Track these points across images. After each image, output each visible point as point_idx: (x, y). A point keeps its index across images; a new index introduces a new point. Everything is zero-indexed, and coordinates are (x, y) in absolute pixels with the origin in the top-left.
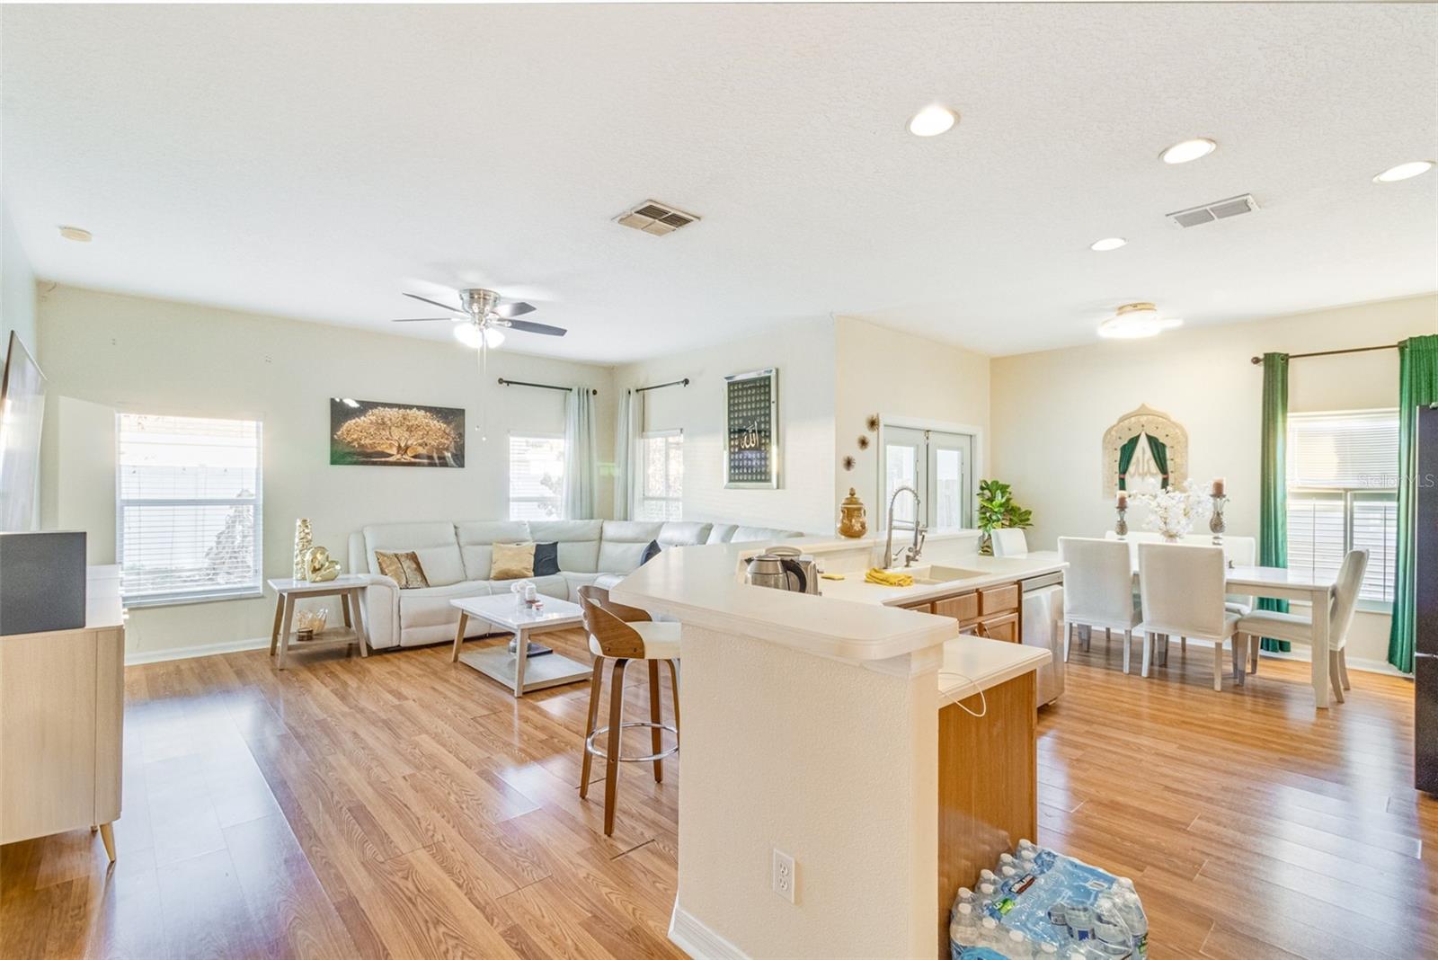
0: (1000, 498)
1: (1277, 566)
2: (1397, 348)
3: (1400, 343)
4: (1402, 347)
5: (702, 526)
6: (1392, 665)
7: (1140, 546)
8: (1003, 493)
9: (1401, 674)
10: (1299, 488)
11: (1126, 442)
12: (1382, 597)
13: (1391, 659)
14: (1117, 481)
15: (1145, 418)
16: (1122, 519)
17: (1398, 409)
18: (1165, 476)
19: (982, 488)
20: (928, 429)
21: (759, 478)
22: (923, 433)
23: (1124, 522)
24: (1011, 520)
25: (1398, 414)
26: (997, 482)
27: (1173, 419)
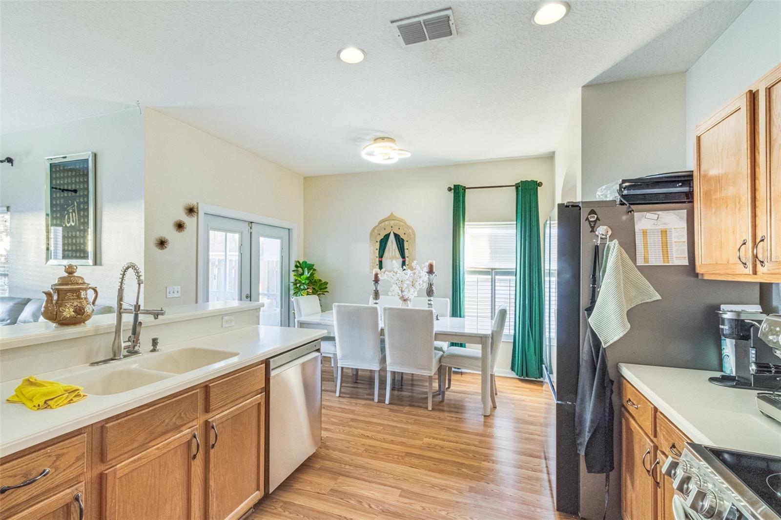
0: (307, 273)
1: (460, 317)
2: (515, 187)
3: (516, 184)
4: (517, 186)
5: (18, 300)
6: (513, 372)
7: (385, 309)
8: (309, 270)
9: (517, 377)
10: (470, 268)
11: (383, 237)
12: (508, 332)
13: (513, 369)
14: (378, 263)
15: (393, 222)
16: (376, 288)
17: (515, 223)
18: (404, 260)
19: (297, 266)
20: (252, 221)
21: (78, 254)
22: (247, 224)
23: (378, 291)
24: (314, 289)
25: (515, 226)
26: (306, 262)
27: (408, 223)
